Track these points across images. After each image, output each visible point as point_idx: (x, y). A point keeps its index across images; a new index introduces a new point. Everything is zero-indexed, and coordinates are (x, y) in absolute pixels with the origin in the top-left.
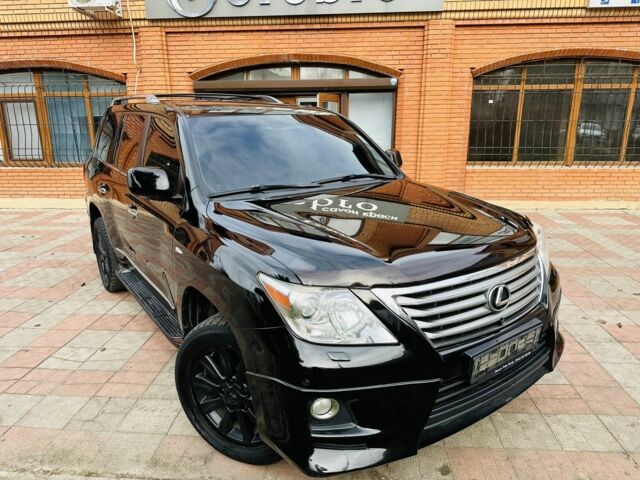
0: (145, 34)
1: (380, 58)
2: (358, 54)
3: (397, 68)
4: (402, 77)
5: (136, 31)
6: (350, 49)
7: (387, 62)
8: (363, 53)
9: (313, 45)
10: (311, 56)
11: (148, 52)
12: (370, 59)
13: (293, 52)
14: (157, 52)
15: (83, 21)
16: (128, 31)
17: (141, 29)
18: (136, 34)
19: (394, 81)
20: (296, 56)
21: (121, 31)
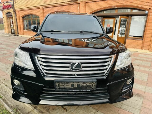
0: (81, 3)
1: (143, 5)
2: (135, 4)
3: (148, 8)
4: (150, 11)
5: (80, 3)
6: (133, 3)
7: (145, 6)
8: (137, 4)
9: (122, 3)
10: (121, 6)
11: (81, 7)
12: (139, 6)
13: (116, 5)
14: (83, 7)
15: (70, 1)
16: (78, 3)
17: (80, 2)
18: (79, 3)
19: (146, 12)
20: (116, 6)
21: (77, 3)
